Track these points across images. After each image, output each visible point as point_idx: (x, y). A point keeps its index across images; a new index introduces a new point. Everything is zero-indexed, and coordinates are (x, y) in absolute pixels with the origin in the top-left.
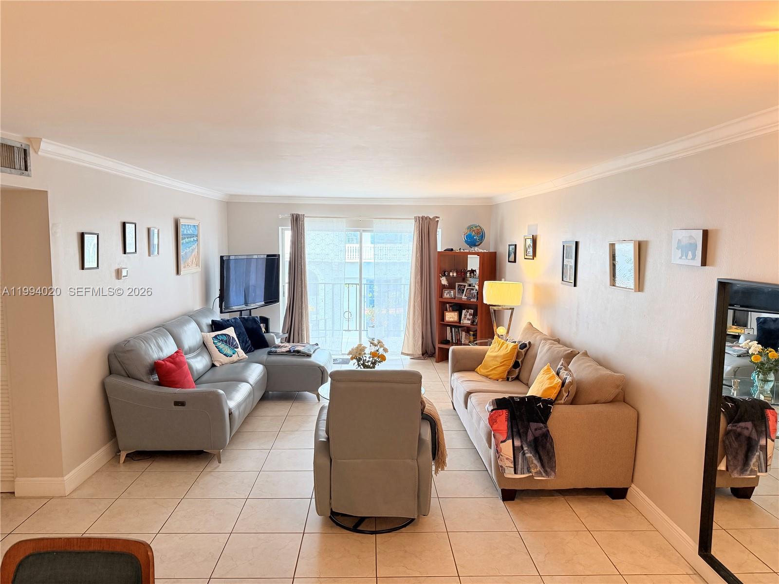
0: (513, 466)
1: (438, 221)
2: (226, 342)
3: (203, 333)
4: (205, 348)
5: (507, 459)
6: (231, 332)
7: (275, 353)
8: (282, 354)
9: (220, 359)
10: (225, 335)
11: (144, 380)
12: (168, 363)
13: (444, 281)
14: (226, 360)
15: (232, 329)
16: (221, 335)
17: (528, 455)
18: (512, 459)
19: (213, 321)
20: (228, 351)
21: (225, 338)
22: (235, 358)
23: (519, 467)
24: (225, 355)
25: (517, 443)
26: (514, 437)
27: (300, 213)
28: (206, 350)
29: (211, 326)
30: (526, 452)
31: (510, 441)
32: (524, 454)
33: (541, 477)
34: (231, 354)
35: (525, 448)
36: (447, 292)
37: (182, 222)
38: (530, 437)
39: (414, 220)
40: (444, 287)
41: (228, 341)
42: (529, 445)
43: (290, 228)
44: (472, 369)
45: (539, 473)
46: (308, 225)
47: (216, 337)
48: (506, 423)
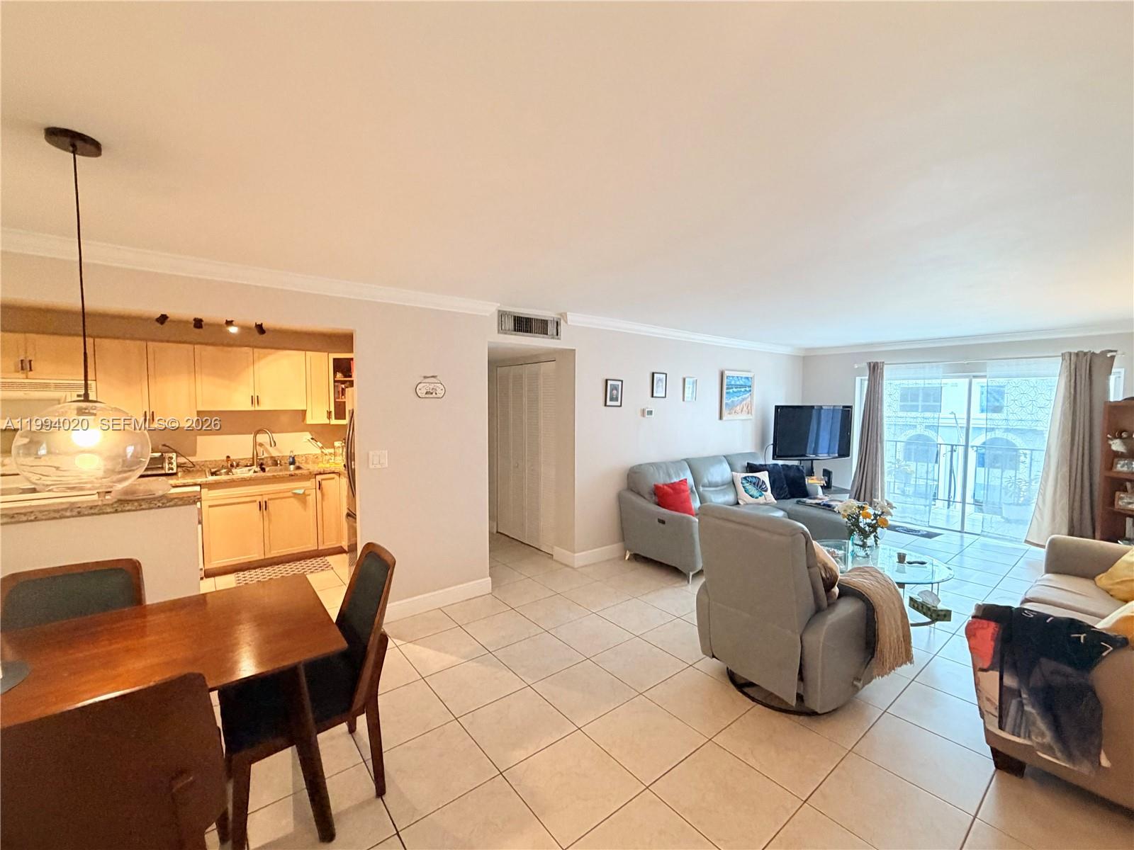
0: (997, 714)
1: (1113, 357)
2: (754, 484)
3: (733, 473)
4: (733, 486)
5: (988, 700)
6: (764, 476)
7: (804, 503)
8: (811, 505)
9: (745, 498)
10: (755, 477)
11: (646, 497)
12: (665, 487)
13: (1117, 446)
14: (751, 500)
15: (766, 473)
16: (752, 477)
17: (1028, 708)
18: (997, 704)
19: (748, 464)
20: (754, 491)
21: (754, 480)
22: (761, 500)
23: (1010, 721)
24: (751, 496)
25: (1010, 681)
26: (1005, 671)
27: (879, 361)
28: (734, 490)
29: (747, 468)
30: (1025, 701)
31: (997, 674)
32: (1021, 705)
33: (1054, 758)
34: (757, 496)
35: (1024, 696)
36: (1122, 462)
37: (727, 373)
38: (1036, 679)
39: (1061, 358)
40: (1118, 455)
41: (759, 485)
42: (1033, 692)
43: (867, 378)
44: (1090, 576)
45: (1048, 749)
46: (888, 372)
47: (745, 478)
48: (993, 643)
